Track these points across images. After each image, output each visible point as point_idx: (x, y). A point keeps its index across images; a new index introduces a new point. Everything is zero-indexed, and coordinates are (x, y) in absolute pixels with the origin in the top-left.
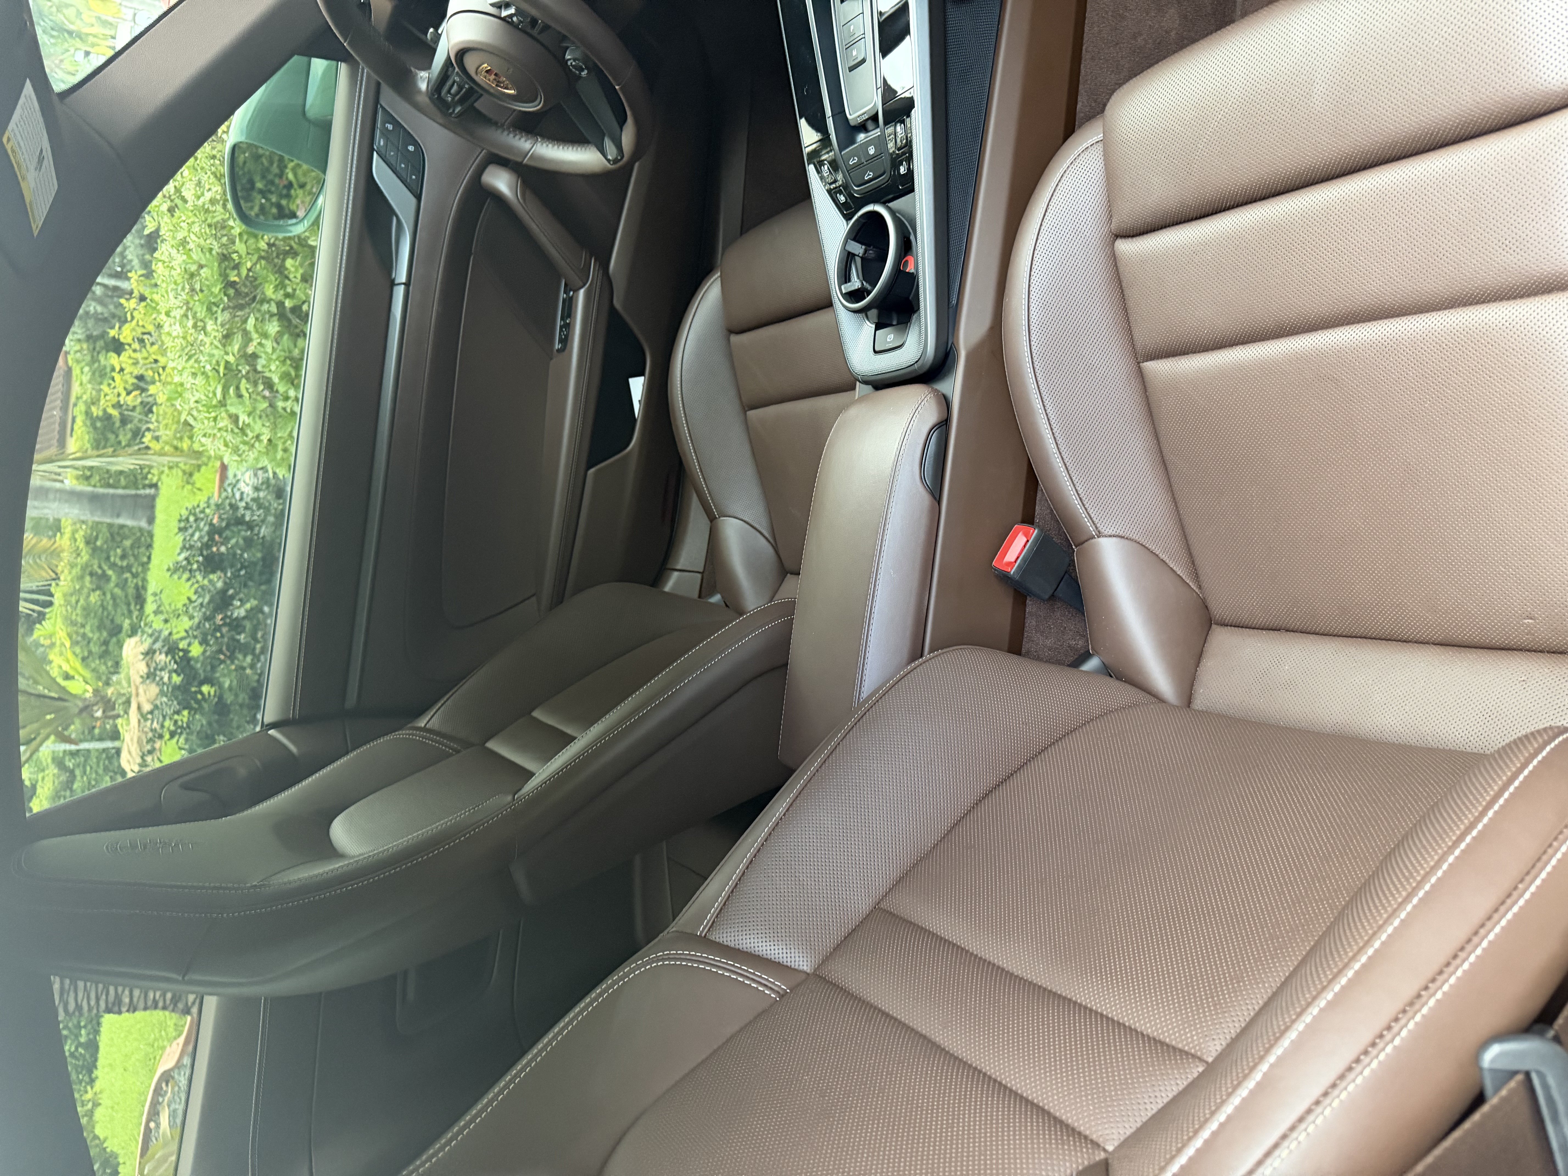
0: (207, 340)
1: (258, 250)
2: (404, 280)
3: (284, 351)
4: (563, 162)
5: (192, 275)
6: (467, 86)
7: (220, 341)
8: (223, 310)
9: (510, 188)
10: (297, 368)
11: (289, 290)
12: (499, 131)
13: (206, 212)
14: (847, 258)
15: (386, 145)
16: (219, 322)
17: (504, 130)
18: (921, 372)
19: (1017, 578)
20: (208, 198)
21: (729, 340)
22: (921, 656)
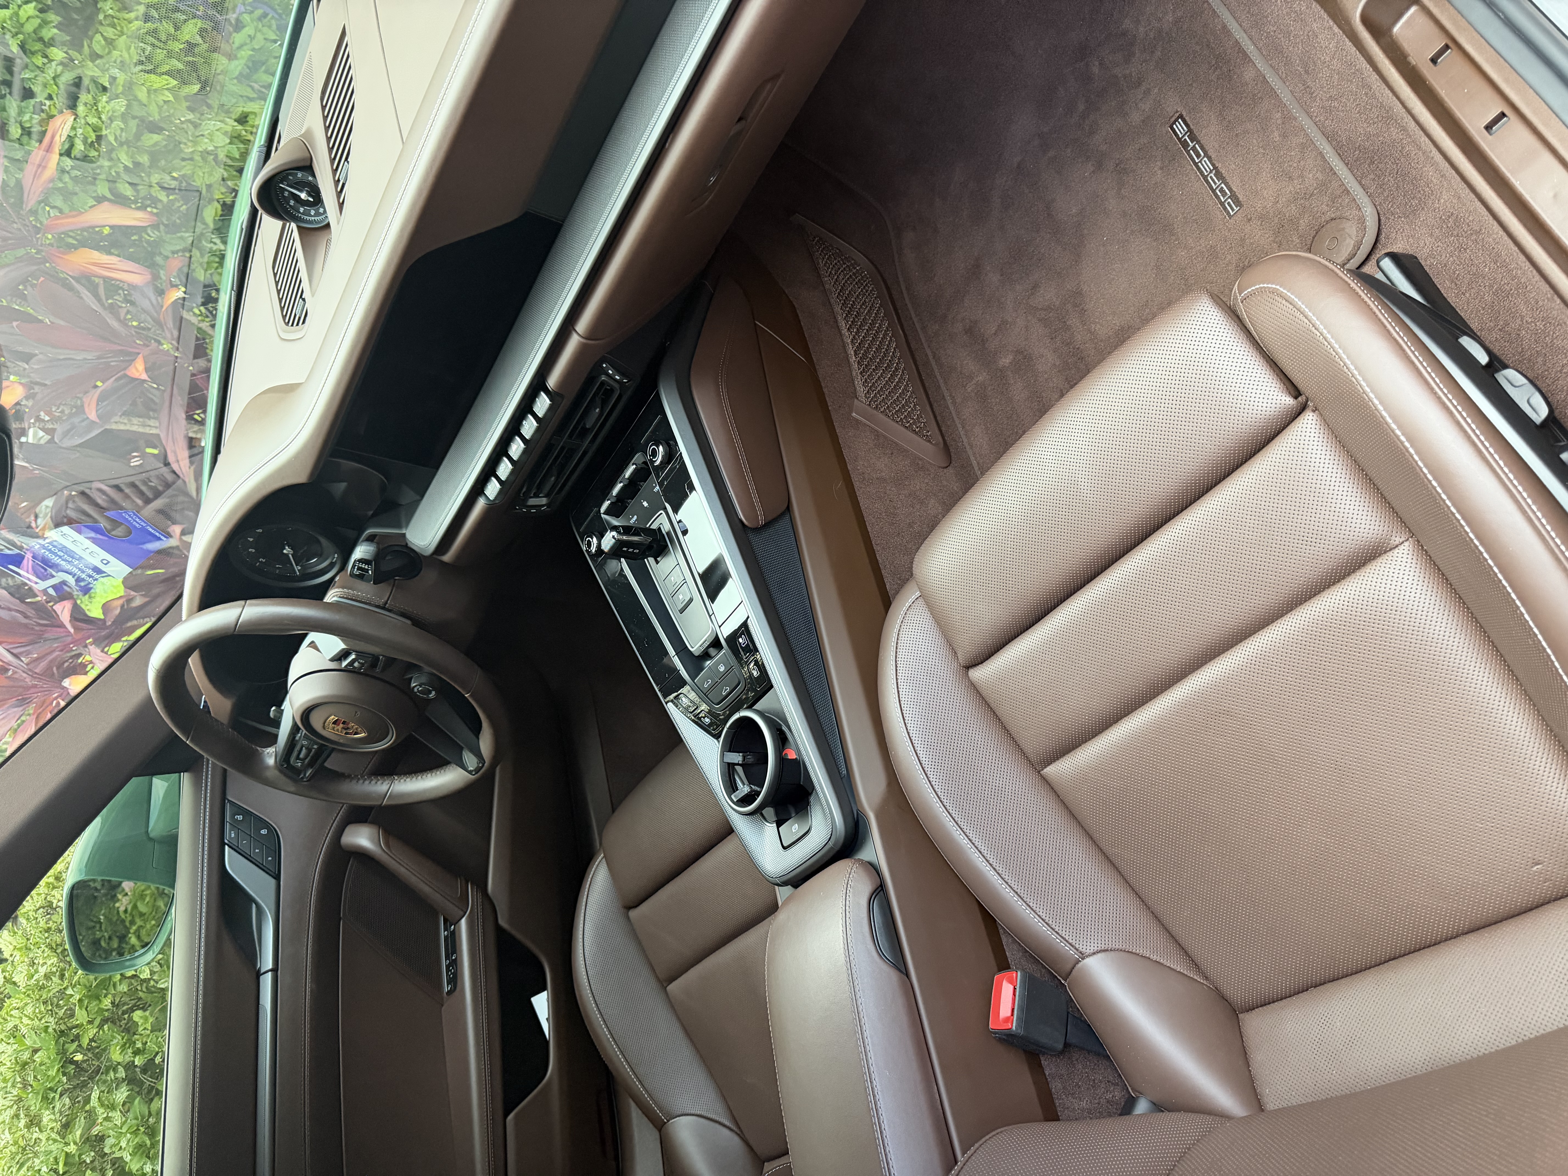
0: (43, 1137)
1: (101, 1010)
2: (270, 966)
3: (137, 1119)
4: (425, 791)
5: (25, 1064)
6: (315, 747)
7: (58, 1133)
8: (61, 1095)
9: (372, 841)
10: (152, 1132)
11: (139, 1045)
12: (354, 782)
13: (40, 990)
14: (729, 771)
15: (237, 835)
16: (56, 1110)
17: (359, 779)
18: (837, 848)
19: (1021, 1032)
20: (43, 974)
21: (628, 918)
22: (956, 1162)
